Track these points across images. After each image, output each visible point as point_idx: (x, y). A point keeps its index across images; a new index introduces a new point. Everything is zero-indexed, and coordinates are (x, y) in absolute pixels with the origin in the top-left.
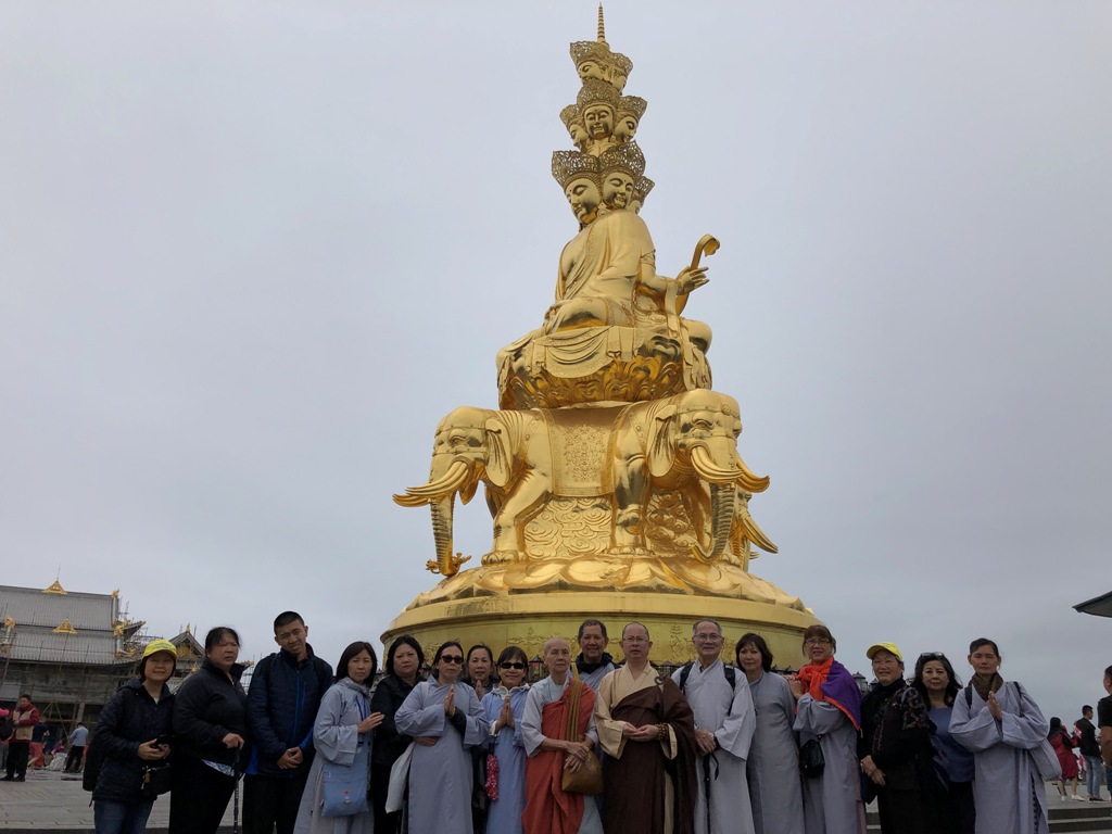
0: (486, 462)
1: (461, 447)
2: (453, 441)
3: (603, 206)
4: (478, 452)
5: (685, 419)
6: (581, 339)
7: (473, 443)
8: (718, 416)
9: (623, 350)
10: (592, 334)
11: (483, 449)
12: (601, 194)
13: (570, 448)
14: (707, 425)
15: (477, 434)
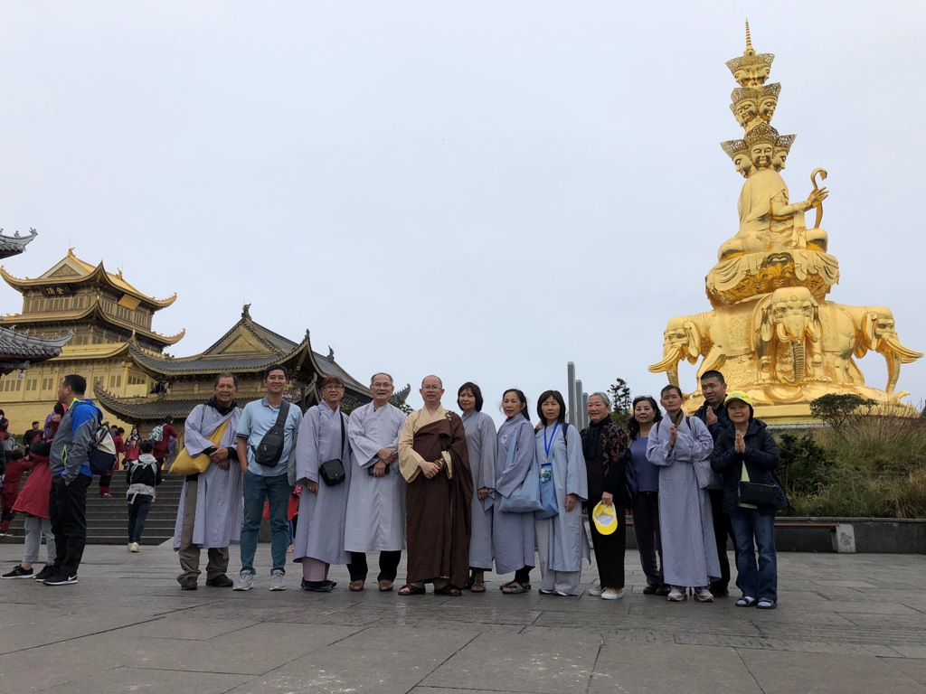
0: (688, 345)
1: (674, 339)
2: (670, 337)
3: (753, 168)
4: (684, 340)
5: (774, 308)
6: (728, 267)
7: (680, 336)
8: (790, 303)
9: (751, 268)
10: (733, 263)
11: (685, 338)
12: (751, 160)
13: (733, 329)
14: (783, 309)
15: (681, 331)
